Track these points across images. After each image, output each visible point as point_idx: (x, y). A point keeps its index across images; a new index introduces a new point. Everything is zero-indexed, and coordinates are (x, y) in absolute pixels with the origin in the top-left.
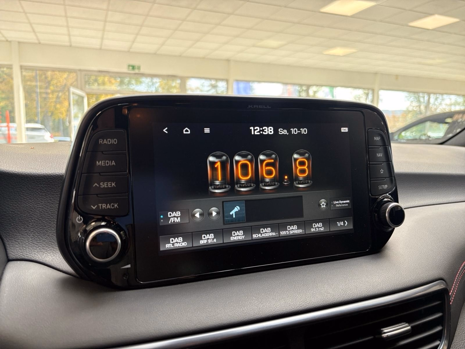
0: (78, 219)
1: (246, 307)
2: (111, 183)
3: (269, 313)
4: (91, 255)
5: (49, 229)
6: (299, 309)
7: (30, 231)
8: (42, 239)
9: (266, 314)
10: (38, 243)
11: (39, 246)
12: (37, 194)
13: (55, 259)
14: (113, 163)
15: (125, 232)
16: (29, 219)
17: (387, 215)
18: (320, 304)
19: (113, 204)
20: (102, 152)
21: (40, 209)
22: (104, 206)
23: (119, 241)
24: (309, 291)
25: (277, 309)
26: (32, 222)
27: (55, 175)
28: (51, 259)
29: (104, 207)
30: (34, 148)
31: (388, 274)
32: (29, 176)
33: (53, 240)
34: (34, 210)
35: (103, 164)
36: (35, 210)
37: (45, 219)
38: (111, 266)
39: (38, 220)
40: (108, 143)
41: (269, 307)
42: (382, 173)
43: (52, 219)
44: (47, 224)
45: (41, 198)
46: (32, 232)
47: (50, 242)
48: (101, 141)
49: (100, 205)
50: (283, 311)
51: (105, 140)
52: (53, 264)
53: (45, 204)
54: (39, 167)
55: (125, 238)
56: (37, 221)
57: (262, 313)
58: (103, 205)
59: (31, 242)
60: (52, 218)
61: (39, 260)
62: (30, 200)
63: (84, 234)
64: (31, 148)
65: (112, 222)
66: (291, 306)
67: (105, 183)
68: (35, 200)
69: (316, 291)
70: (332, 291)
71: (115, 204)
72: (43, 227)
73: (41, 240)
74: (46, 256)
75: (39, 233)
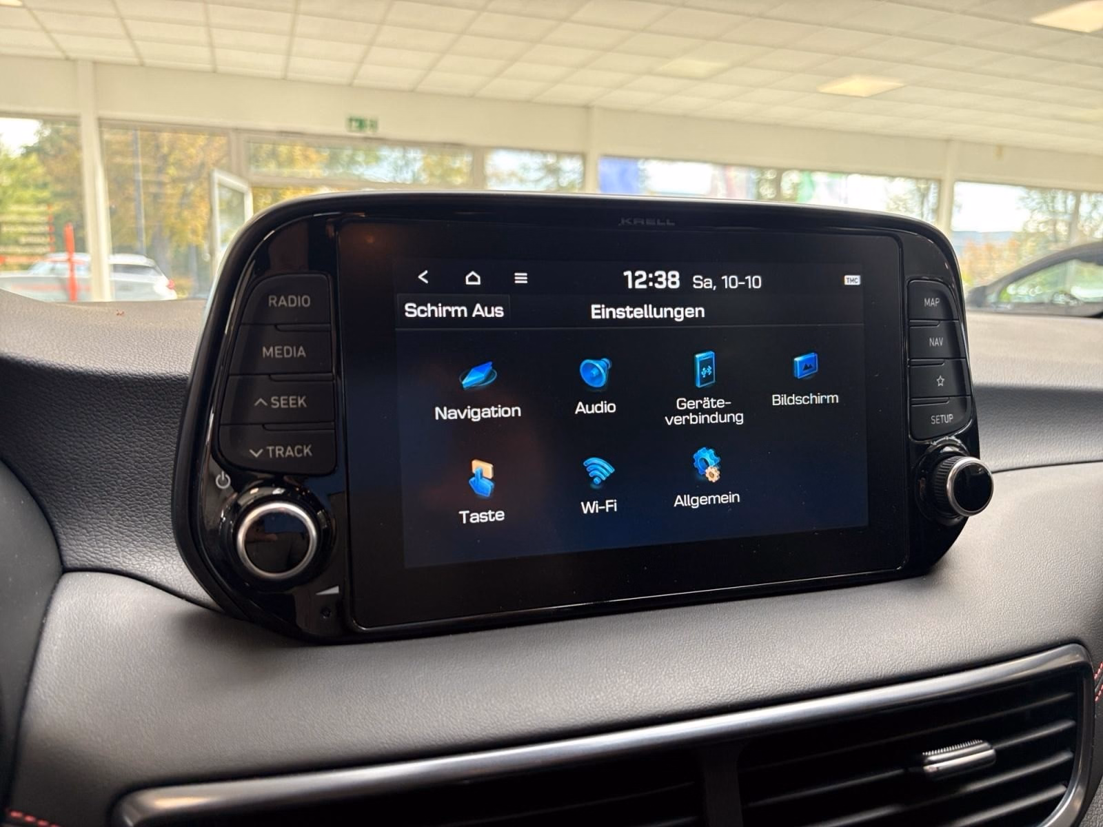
0: (221, 478)
1: (604, 692)
2: (295, 397)
3: (656, 708)
4: (249, 564)
5: (156, 502)
6: (728, 701)
7: (112, 503)
8: (140, 524)
9: (648, 709)
10: (132, 532)
11: (135, 540)
12: (130, 421)
13: (169, 569)
14: (302, 352)
15: (326, 513)
16: (112, 477)
17: (949, 486)
18: (778, 691)
19: (300, 447)
20: (276, 325)
21: (137, 455)
22: (279, 451)
23: (313, 532)
24: (752, 659)
25: (675, 699)
26: (118, 484)
27: (171, 378)
28: (161, 570)
29: (279, 454)
30: (123, 313)
31: (944, 624)
32: (112, 377)
33: (165, 526)
34: (124, 458)
35: (278, 354)
36: (124, 456)
37: (148, 479)
38: (295, 589)
39: (133, 479)
40: (290, 305)
41: (657, 693)
42: (942, 385)
43: (163, 477)
44: (151, 490)
45: (139, 429)
46: (119, 506)
47: (160, 530)
48: (272, 301)
49: (270, 448)
50: (689, 705)
51: (282, 298)
52: (165, 581)
53: (147, 444)
54: (133, 359)
55: (326, 526)
56: (129, 481)
57: (641, 708)
58: (277, 448)
59: (116, 531)
60: (164, 475)
61: (133, 571)
62: (114, 434)
63: (234, 513)
64: (118, 314)
65: (298, 489)
66: (709, 694)
67: (282, 398)
68: (124, 434)
69: (769, 660)
70: (809, 662)
71: (305, 447)
72: (144, 496)
73: (140, 526)
74: (149, 563)
75: (133, 509)
